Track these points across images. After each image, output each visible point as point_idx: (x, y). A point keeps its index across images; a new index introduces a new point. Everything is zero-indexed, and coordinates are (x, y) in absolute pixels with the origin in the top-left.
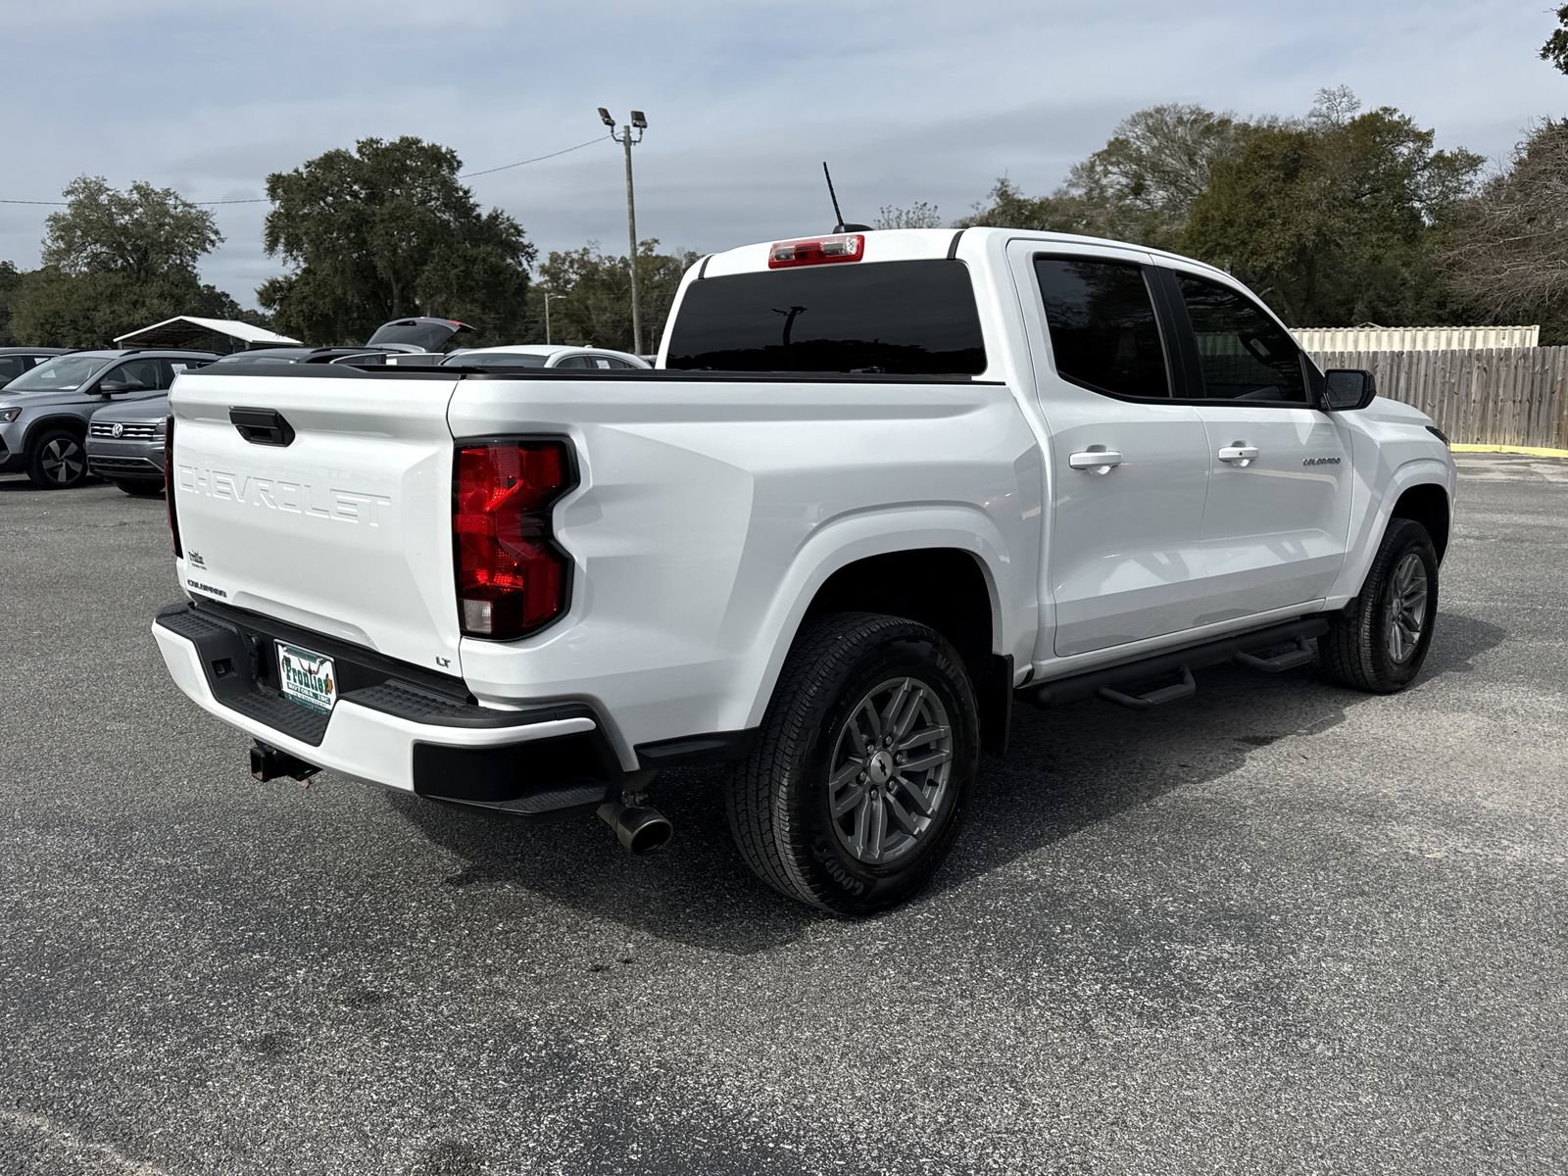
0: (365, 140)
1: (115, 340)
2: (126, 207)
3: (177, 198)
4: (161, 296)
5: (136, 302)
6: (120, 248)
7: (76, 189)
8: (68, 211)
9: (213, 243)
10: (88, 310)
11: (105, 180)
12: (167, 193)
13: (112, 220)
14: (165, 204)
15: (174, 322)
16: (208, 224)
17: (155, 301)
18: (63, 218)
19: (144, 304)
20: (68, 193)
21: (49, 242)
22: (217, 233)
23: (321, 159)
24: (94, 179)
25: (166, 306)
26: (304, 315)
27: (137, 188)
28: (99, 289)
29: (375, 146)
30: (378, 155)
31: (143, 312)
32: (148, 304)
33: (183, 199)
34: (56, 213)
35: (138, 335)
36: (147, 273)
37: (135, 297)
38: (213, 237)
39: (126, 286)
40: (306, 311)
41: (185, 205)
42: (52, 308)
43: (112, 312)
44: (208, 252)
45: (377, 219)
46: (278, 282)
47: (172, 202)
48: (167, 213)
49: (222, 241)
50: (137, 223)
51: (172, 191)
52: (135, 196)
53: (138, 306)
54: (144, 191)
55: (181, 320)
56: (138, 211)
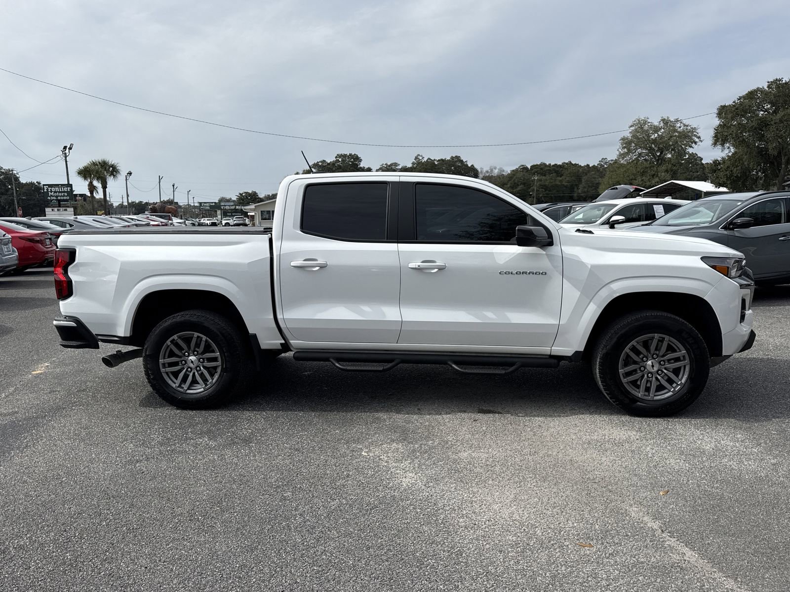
0: (772, 80)
1: (640, 193)
2: (656, 129)
3: (681, 123)
4: (667, 171)
5: (654, 175)
6: (651, 150)
7: (635, 124)
8: (629, 135)
9: (696, 143)
10: (632, 180)
11: (648, 118)
12: (677, 121)
13: (649, 136)
14: (675, 126)
15: (669, 184)
16: (695, 133)
17: (663, 174)
18: (627, 138)
19: (657, 176)
20: (631, 126)
21: (620, 150)
22: (699, 138)
23: (746, 94)
24: (643, 119)
25: (668, 176)
26: (727, 177)
27: (663, 120)
28: (638, 169)
29: (778, 83)
30: (779, 88)
31: (657, 179)
32: (659, 175)
33: (684, 123)
34: (624, 136)
35: (651, 190)
36: (661, 160)
37: (654, 173)
38: (697, 140)
39: (650, 167)
40: (729, 174)
41: (685, 125)
42: (617, 179)
43: (642, 180)
44: (693, 148)
45: (772, 123)
46: (718, 161)
47: (678, 125)
48: (675, 131)
49: (701, 141)
50: (661, 137)
51: (679, 119)
52: (662, 124)
53: (654, 177)
54: (666, 122)
55: (672, 182)
56: (662, 131)
